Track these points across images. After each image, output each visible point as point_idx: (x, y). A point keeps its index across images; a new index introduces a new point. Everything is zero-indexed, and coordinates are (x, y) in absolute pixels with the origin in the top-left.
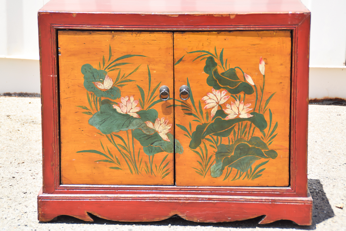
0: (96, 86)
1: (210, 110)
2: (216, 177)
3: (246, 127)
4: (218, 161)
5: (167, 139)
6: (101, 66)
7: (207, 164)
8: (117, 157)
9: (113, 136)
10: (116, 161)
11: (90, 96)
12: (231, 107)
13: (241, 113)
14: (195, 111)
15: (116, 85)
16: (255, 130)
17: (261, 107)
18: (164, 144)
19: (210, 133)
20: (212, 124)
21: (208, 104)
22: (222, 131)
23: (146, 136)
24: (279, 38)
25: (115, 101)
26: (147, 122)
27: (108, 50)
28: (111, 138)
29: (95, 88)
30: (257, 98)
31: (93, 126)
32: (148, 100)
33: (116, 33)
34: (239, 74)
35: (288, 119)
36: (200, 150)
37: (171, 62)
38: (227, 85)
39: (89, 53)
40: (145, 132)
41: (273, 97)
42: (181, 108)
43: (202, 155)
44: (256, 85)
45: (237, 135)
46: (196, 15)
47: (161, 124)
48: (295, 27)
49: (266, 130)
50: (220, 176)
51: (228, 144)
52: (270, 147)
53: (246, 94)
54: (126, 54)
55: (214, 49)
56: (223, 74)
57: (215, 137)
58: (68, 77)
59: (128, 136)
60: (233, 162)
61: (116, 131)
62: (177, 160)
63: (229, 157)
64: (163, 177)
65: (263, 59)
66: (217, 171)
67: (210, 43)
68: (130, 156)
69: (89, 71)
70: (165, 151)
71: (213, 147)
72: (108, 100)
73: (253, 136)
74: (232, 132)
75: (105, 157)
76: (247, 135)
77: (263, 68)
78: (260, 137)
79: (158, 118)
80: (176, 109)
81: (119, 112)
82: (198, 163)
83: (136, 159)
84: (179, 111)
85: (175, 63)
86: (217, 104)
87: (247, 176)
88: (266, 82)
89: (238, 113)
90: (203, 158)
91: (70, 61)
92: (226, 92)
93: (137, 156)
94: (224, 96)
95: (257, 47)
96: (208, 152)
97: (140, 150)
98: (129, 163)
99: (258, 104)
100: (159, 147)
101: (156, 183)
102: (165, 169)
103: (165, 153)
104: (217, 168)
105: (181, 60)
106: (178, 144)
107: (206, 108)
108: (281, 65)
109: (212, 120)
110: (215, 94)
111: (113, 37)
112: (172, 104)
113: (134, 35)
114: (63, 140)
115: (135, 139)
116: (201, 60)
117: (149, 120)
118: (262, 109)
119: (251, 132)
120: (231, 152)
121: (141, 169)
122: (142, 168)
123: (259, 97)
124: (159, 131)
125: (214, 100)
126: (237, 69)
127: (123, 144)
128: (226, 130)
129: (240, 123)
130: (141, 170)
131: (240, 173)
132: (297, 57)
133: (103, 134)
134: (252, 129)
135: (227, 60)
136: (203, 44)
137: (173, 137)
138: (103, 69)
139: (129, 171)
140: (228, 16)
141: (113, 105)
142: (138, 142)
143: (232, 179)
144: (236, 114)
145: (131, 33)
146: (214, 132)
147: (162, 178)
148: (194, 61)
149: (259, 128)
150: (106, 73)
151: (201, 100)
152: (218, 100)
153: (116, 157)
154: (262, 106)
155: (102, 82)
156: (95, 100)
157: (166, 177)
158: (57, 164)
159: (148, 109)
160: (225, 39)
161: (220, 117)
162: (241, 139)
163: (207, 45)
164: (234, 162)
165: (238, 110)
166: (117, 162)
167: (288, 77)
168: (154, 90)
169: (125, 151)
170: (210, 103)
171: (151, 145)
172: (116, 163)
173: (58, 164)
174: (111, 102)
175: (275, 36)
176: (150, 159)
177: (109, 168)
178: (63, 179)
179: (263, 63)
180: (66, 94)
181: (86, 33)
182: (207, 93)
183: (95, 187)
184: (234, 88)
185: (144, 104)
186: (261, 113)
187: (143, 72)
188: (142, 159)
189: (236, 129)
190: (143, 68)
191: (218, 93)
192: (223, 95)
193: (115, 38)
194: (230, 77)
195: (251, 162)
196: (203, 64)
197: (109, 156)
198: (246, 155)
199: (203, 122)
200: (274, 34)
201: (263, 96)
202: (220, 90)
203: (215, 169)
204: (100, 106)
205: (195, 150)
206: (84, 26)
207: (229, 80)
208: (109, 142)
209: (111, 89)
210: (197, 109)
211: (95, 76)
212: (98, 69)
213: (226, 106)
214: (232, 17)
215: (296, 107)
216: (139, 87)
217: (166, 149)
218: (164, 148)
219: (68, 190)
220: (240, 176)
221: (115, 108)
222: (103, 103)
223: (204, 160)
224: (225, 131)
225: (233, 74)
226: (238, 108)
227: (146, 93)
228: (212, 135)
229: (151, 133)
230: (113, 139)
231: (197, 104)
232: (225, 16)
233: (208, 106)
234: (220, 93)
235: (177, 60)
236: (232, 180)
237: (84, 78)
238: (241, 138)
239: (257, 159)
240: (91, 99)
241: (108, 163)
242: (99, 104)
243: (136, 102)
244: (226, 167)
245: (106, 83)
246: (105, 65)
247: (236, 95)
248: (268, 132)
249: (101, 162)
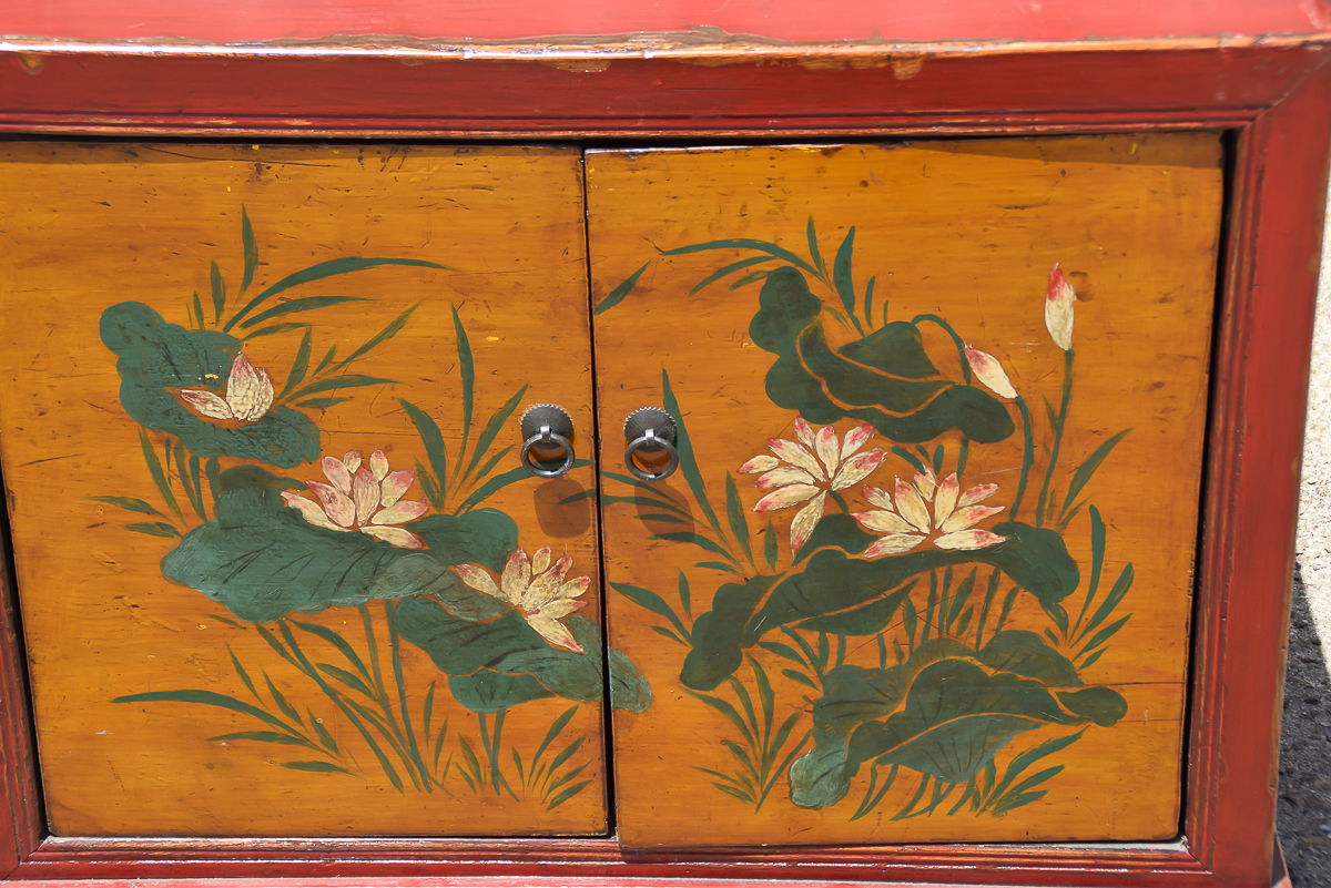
0: (184, 405)
1: (784, 515)
2: (815, 808)
3: (968, 587)
4: (823, 737)
5: (567, 642)
6: (206, 315)
7: (773, 754)
8: (320, 720)
9: (296, 632)
10: (314, 736)
11: (160, 451)
12: (893, 501)
13: (944, 529)
14: (709, 525)
15: (291, 399)
16: (1016, 603)
17: (1048, 498)
18: (556, 662)
19: (788, 619)
20: (796, 581)
21: (775, 488)
22: (846, 610)
23: (461, 630)
24: (1160, 168)
25: (292, 473)
26: (465, 566)
27: (239, 237)
28: (281, 640)
29: (180, 414)
30: (1029, 459)
31: (186, 586)
32: (465, 467)
33: (270, 151)
34: (938, 349)
35: (1187, 552)
36: (734, 692)
37: (577, 294)
38: (875, 403)
39: (132, 248)
40: (453, 611)
41: (1117, 451)
42: (633, 510)
43: (744, 715)
44: (1025, 396)
45: (921, 625)
46: (705, 63)
47: (533, 578)
48: (1252, 119)
49: (1073, 603)
50: (835, 801)
51: (875, 664)
52: (1091, 676)
53: (971, 443)
54: (334, 254)
55: (805, 229)
56: (850, 349)
57: (812, 638)
58: (35, 366)
59: (369, 629)
60: (899, 741)
61: (307, 607)
62: (620, 740)
63: (884, 719)
64: (555, 804)
65: (1066, 273)
66: (823, 782)
67: (781, 204)
68: (382, 714)
69: (143, 338)
70: (561, 694)
71: (803, 679)
72: (257, 470)
73: (1003, 629)
74: (899, 615)
75: (262, 722)
76: (974, 623)
77: (1065, 316)
78: (1041, 632)
79: (517, 547)
80: (607, 515)
81: (318, 523)
82: (725, 748)
83: (417, 726)
84: (625, 525)
85: (596, 303)
86: (821, 492)
87: (970, 800)
88: (1077, 383)
89: (932, 525)
90: (749, 727)
91: (35, 290)
92: (866, 436)
93: (421, 716)
94: (859, 451)
95: (1038, 217)
96: (778, 703)
97: (436, 691)
98: (383, 744)
99: (1035, 485)
100: (527, 677)
101: (520, 827)
102: (564, 769)
103: (560, 704)
104: (824, 768)
105: (626, 288)
106: (623, 668)
107: (764, 506)
108: (1164, 300)
109: (796, 562)
110: (809, 444)
111: (259, 170)
112: (588, 486)
113: (373, 161)
114: (36, 650)
115: (405, 644)
116: (737, 285)
117: (475, 559)
118: (1052, 505)
119: (997, 609)
120: (895, 700)
121: (441, 769)
122: (450, 765)
123: (1038, 452)
124: (528, 607)
125: (804, 470)
126: (923, 327)
127: (346, 665)
128: (869, 602)
129: (940, 573)
130: (445, 773)
131: (938, 786)
132: (1253, 265)
133: (242, 622)
134: (1000, 596)
135: (871, 283)
136: (744, 207)
137: (596, 634)
138: (220, 329)
139: (384, 780)
140: (883, 65)
141: (283, 494)
142: (422, 654)
143: (895, 814)
144: (920, 533)
145: (354, 150)
146: (804, 614)
147: (550, 808)
148: (696, 289)
149: (1035, 593)
150: (236, 345)
151: (738, 472)
152: (825, 470)
153: (313, 720)
154: (1053, 492)
155: (220, 389)
156: (188, 469)
157: (570, 801)
158: (18, 754)
159: (464, 511)
160: (865, 184)
161: (837, 548)
162: (944, 643)
163: (769, 212)
164: (904, 743)
165: (932, 513)
166: (322, 741)
167: (1195, 358)
168: (495, 425)
169: (357, 696)
170: (785, 485)
171: (490, 670)
172: (318, 743)
173: (25, 752)
174: (271, 478)
175: (1136, 160)
176: (483, 729)
177: (282, 765)
178: (55, 813)
179: (1067, 294)
180: (32, 442)
181: (110, 150)
182: (769, 440)
183: (218, 850)
184: (908, 414)
185: (443, 488)
186: (1050, 525)
187: (430, 340)
188: (444, 729)
189: (919, 601)
190: (432, 323)
191: (827, 437)
192: (848, 449)
193: (271, 174)
194: (887, 366)
195: (990, 739)
196: (748, 306)
197: (280, 715)
198: (968, 711)
199: (751, 572)
200: (1133, 151)
201: (1061, 450)
202: (838, 423)
203: (809, 772)
204: (216, 499)
205: (711, 694)
206: (95, 119)
207: (886, 379)
208: (274, 655)
209: (267, 417)
210: (716, 513)
211: (175, 361)
212: (188, 328)
213: (866, 499)
214: (901, 71)
215: (1232, 500)
216: (411, 409)
217: (562, 683)
218: (552, 680)
219: (85, 863)
220: (937, 799)
221: (292, 504)
222: (227, 483)
223: (754, 736)
224: (864, 610)
225: (903, 346)
226: (931, 507)
227: (451, 439)
228: (794, 628)
229: (486, 617)
230: (293, 644)
231: (716, 493)
232: (864, 66)
233: (774, 500)
234: (834, 440)
235: (607, 289)
236: (895, 819)
237: (120, 366)
238: (945, 636)
239: (1024, 726)
240: (164, 465)
241: (274, 745)
242: (212, 487)
243: (400, 479)
244: (867, 764)
245: (241, 392)
246: (226, 306)
247: (921, 444)
248: (1080, 609)
249: (238, 742)
